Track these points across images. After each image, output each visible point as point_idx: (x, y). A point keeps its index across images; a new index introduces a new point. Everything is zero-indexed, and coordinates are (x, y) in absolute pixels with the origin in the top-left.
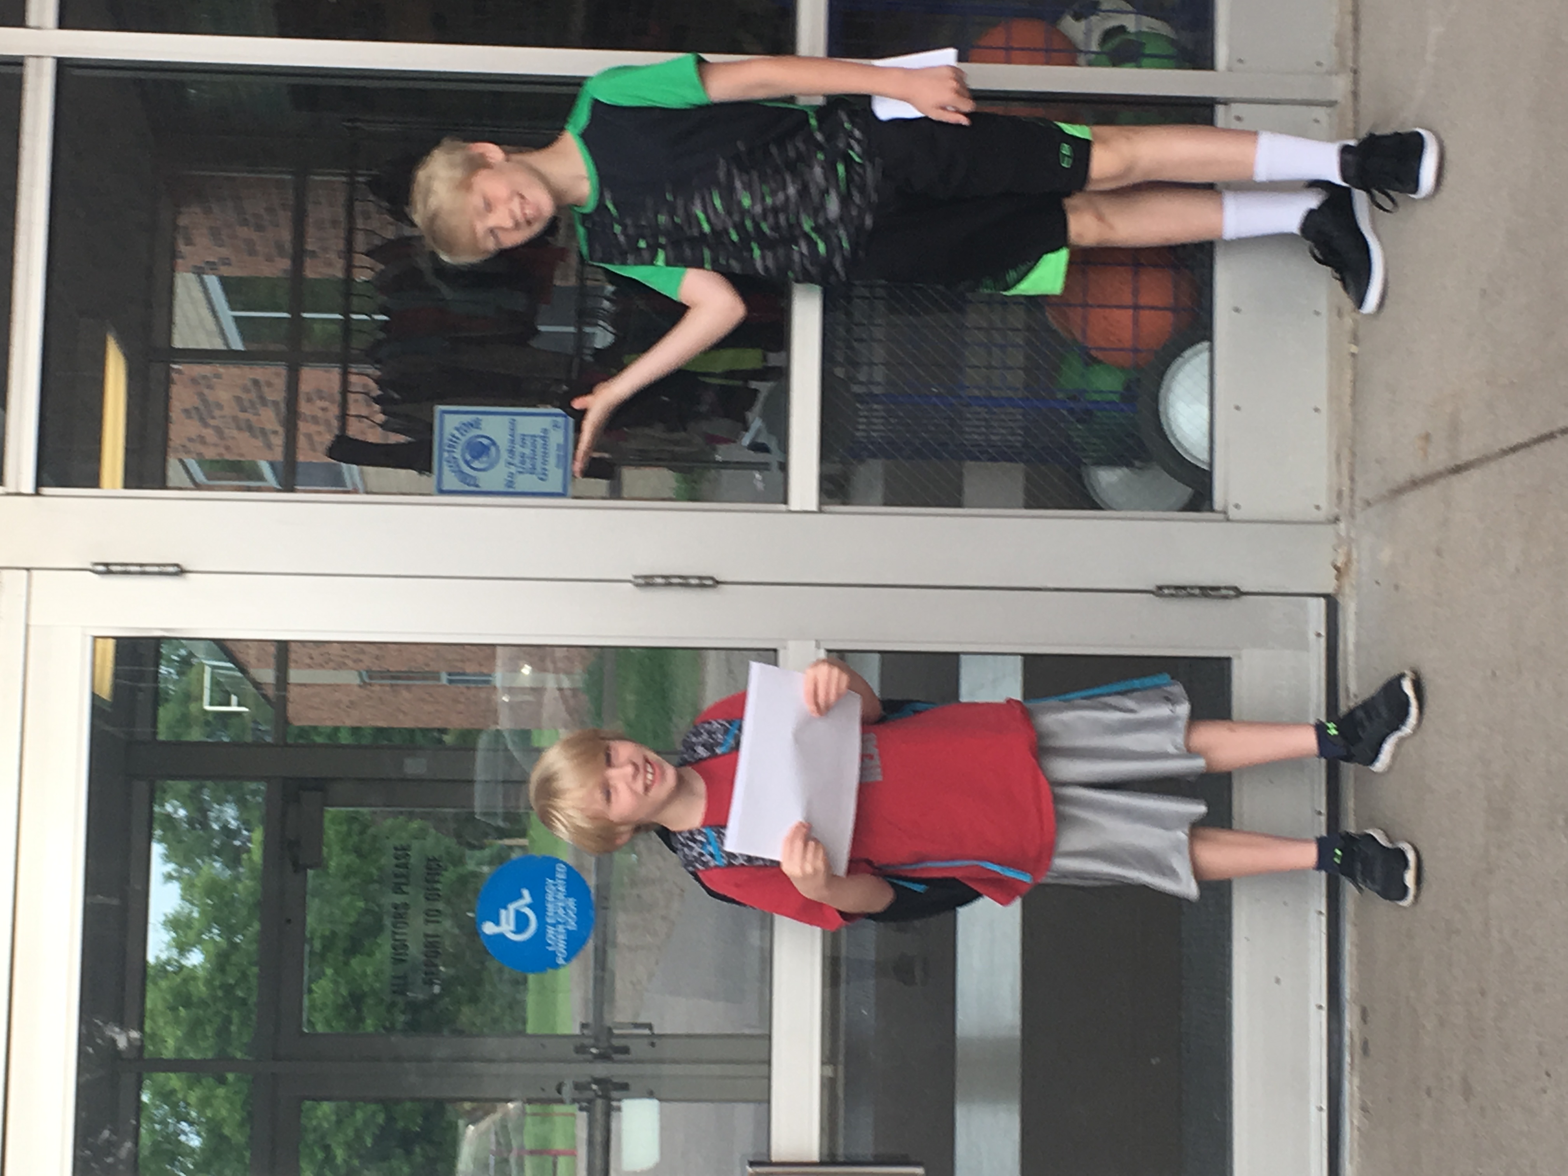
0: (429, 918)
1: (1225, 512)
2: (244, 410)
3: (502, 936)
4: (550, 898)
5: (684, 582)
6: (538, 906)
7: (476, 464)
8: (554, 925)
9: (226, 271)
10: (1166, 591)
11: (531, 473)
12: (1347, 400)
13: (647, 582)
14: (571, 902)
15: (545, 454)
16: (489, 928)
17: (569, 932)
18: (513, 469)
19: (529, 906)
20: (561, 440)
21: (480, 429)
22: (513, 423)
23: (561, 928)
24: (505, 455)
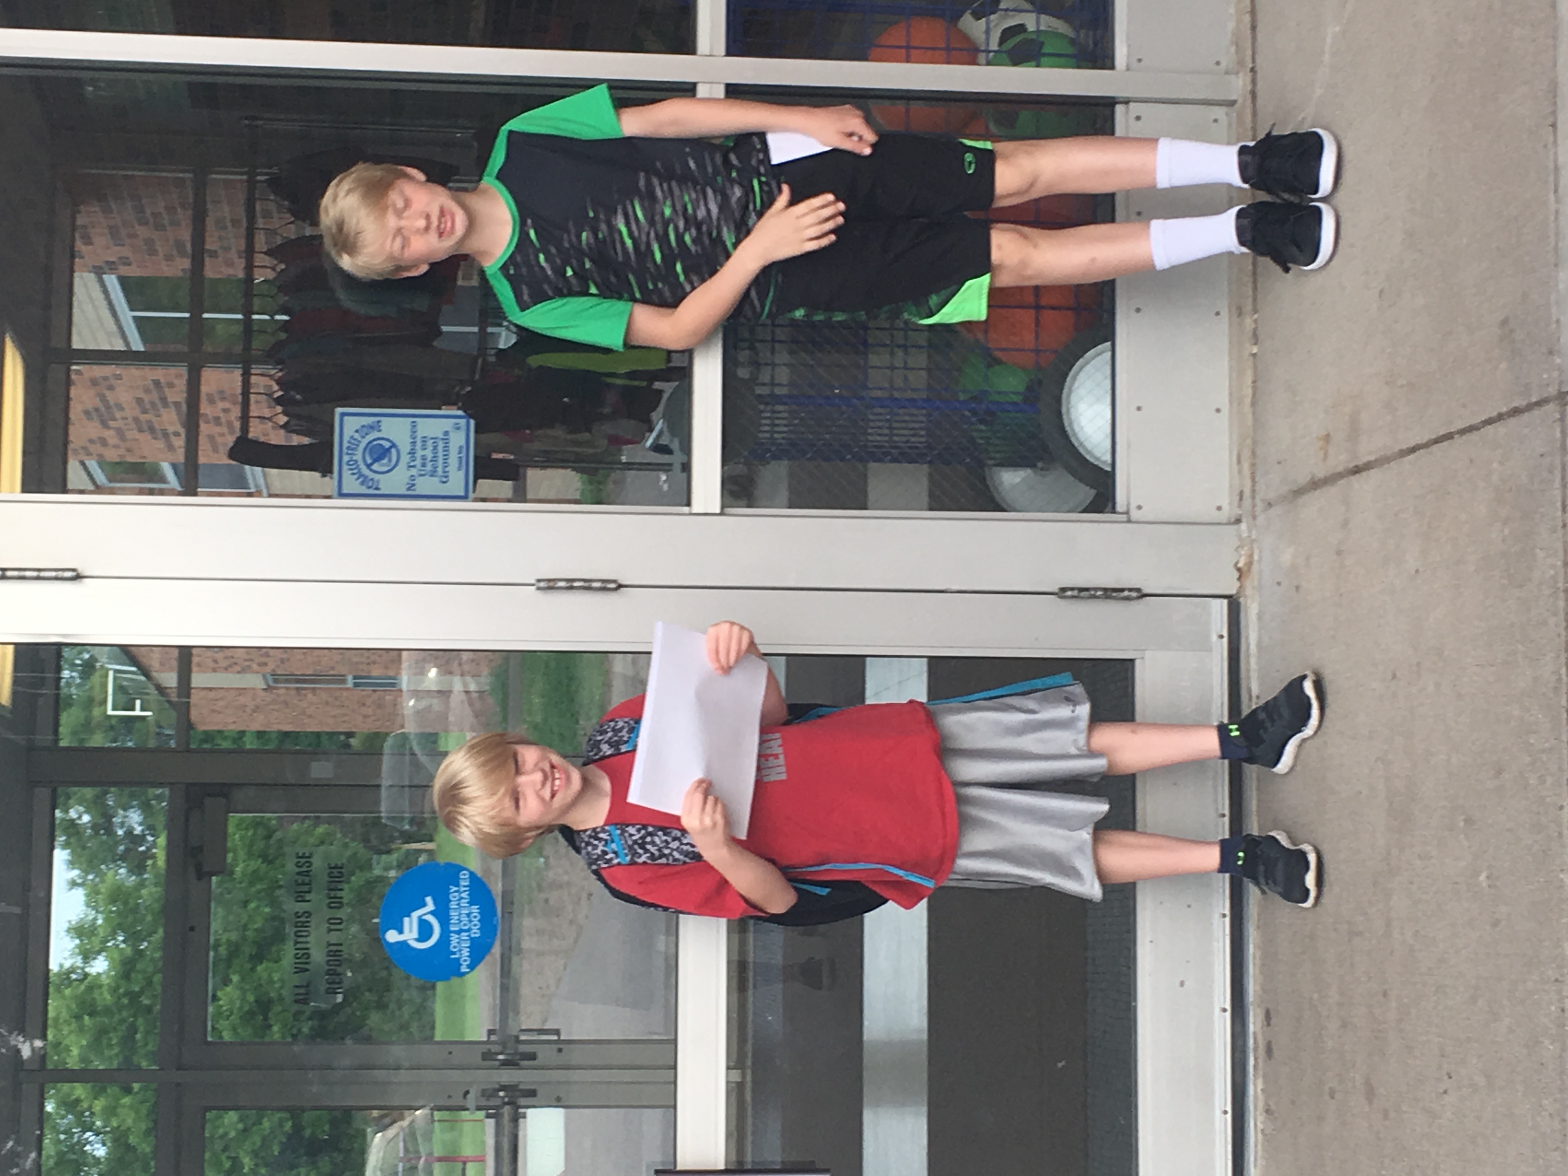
0: (333, 927)
1: (1127, 513)
2: (145, 412)
3: (404, 944)
4: (453, 905)
5: (588, 586)
6: (442, 913)
7: (375, 467)
8: (458, 932)
9: (124, 271)
10: (1069, 593)
11: (432, 476)
12: (1248, 400)
13: (549, 585)
14: (475, 909)
15: (446, 457)
16: (392, 936)
17: (472, 940)
18: (414, 472)
19: (432, 913)
20: (463, 442)
21: (380, 431)
22: (414, 425)
23: (464, 935)
24: (405, 459)
